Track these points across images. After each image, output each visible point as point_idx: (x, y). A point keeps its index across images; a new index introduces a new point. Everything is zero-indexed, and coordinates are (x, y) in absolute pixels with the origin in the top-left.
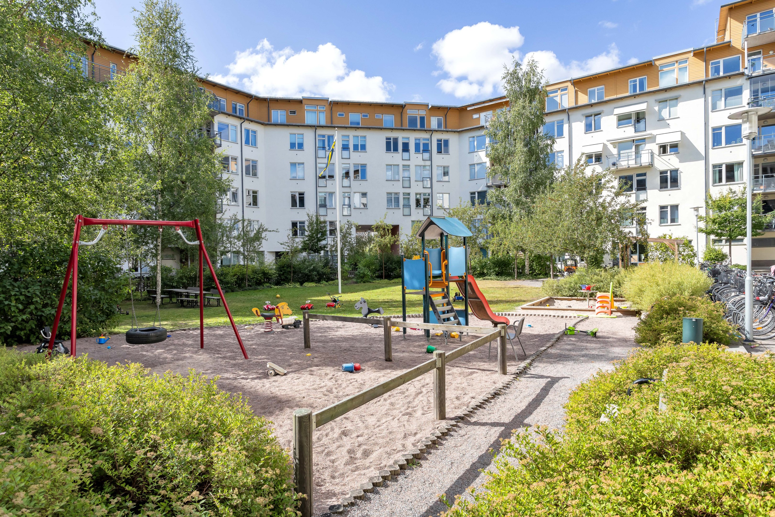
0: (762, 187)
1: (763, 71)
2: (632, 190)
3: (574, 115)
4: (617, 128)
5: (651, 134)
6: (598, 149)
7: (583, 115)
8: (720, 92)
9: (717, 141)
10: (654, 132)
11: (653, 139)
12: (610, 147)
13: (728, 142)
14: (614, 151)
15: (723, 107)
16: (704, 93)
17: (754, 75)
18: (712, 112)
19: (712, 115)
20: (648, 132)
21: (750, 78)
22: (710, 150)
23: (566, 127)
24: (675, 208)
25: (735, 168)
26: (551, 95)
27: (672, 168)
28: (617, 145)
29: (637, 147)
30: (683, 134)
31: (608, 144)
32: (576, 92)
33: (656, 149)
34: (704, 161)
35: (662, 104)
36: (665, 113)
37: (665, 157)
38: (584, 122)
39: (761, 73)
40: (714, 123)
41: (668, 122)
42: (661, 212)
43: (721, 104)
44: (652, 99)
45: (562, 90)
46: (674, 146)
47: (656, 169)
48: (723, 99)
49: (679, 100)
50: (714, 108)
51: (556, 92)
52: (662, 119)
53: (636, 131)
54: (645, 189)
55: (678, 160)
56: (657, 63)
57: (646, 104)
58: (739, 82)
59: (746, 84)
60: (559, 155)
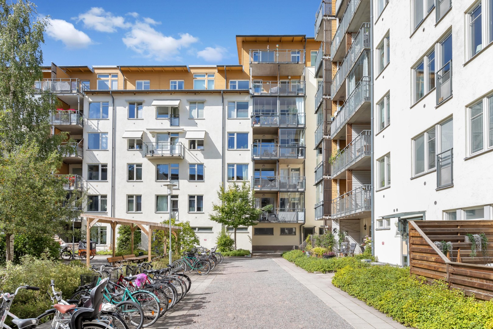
0: (259, 186)
1: (261, 93)
2: (167, 179)
3: (119, 99)
4: (156, 119)
5: (183, 129)
6: (138, 135)
7: (126, 101)
8: (233, 103)
9: (231, 145)
10: (186, 128)
11: (184, 133)
12: (150, 136)
13: (238, 147)
14: (153, 140)
15: (235, 117)
16: (223, 102)
17: (255, 94)
18: (228, 119)
19: (227, 121)
20: (181, 127)
21: (253, 96)
22: (226, 151)
23: (110, 109)
24: (200, 198)
25: (244, 168)
26: (102, 78)
27: (199, 162)
28: (156, 135)
29: (172, 139)
30: (206, 134)
31: (148, 132)
32: (125, 81)
33: (187, 144)
34: (221, 160)
35: (193, 105)
36: (194, 113)
37: (194, 152)
38: (127, 107)
39: (259, 94)
40: (229, 129)
41: (196, 121)
42: (190, 200)
43: (234, 113)
44: (185, 98)
45: (113, 76)
46: (201, 143)
47: (186, 161)
48: (236, 110)
49: (205, 104)
50: (230, 117)
51: (107, 76)
52: (191, 118)
53: (171, 125)
54: (177, 179)
55: (202, 156)
56: (193, 71)
57: (179, 101)
58: (246, 98)
59: (251, 101)
60: (104, 136)
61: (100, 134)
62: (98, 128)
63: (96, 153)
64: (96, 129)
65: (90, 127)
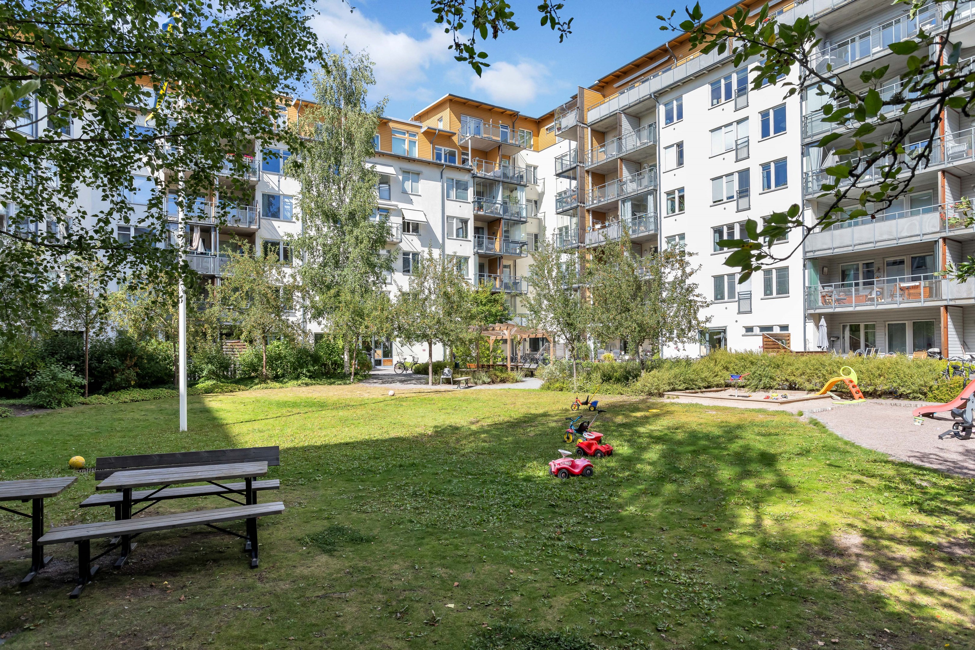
1: (485, 175)
5: (397, 206)
8: (451, 180)
11: (399, 212)
15: (455, 199)
16: (442, 177)
18: (447, 200)
19: (446, 202)
20: (393, 202)
21: (474, 177)
22: (446, 239)
25: (464, 262)
27: (414, 250)
30: (424, 215)
34: (441, 250)
35: (406, 175)
36: (408, 185)
37: (409, 237)
39: (483, 176)
40: (448, 212)
41: (411, 197)
43: (454, 194)
44: (396, 165)
46: (416, 227)
47: (399, 248)
48: (455, 189)
49: (420, 176)
50: (449, 197)
52: (404, 192)
55: (419, 243)
56: (392, 125)
57: (392, 168)
58: (466, 177)
59: (471, 182)
60: (287, 200)
61: (282, 198)
62: (279, 187)
63: (276, 224)
64: (277, 189)
65: (267, 184)
